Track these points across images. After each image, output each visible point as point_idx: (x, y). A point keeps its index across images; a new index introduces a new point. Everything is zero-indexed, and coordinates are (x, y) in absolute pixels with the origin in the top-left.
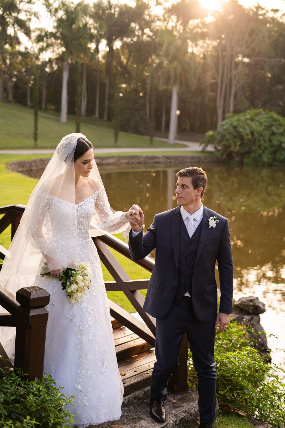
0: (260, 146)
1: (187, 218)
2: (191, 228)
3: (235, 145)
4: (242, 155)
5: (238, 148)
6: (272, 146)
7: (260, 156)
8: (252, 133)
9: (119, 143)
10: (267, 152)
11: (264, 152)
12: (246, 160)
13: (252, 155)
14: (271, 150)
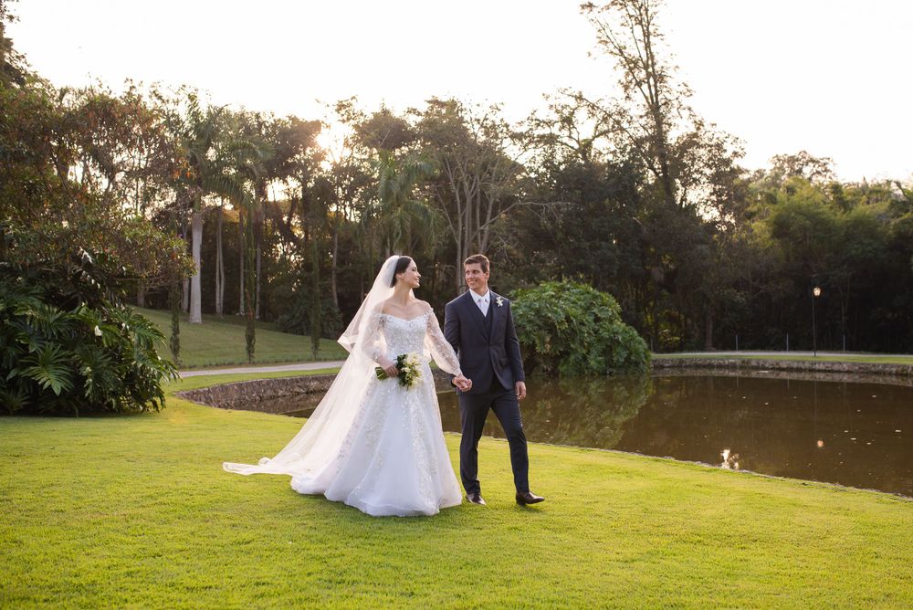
0: (582, 343)
1: (479, 301)
2: (484, 308)
3: (544, 343)
4: (556, 359)
5: (548, 346)
6: (600, 340)
7: (585, 358)
8: (568, 319)
9: (320, 354)
10: (594, 352)
11: (589, 352)
12: (562, 369)
13: (572, 358)
14: (600, 347)
